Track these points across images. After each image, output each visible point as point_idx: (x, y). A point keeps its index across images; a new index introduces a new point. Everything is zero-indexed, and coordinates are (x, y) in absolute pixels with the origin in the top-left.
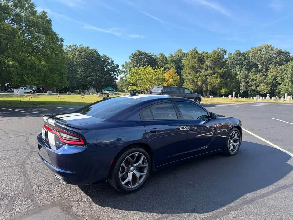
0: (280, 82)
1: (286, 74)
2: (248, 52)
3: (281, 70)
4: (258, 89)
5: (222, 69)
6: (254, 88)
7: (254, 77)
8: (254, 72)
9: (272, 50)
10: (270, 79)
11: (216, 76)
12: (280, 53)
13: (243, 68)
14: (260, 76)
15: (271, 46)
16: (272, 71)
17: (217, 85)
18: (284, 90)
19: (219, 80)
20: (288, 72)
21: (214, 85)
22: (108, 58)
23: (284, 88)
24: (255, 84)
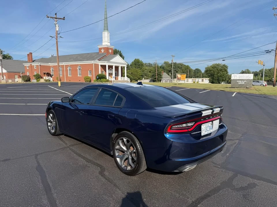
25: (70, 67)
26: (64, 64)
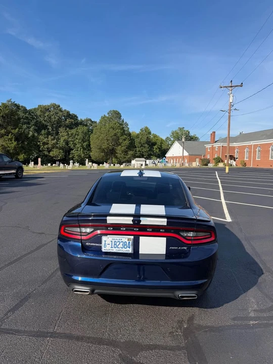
0: (72, 147)
1: (77, 139)
2: (35, 109)
3: (72, 134)
4: (51, 154)
5: (17, 129)
6: (46, 153)
7: (45, 140)
8: (44, 134)
9: (61, 110)
10: (62, 143)
11: (9, 137)
12: (69, 115)
13: (31, 129)
14: (52, 140)
15: (59, 106)
16: (63, 134)
17: (13, 150)
18: (77, 156)
19: (15, 143)
20: (79, 137)
21: (8, 149)
23: (77, 154)
24: (47, 148)
25: (260, 147)
26: (252, 143)
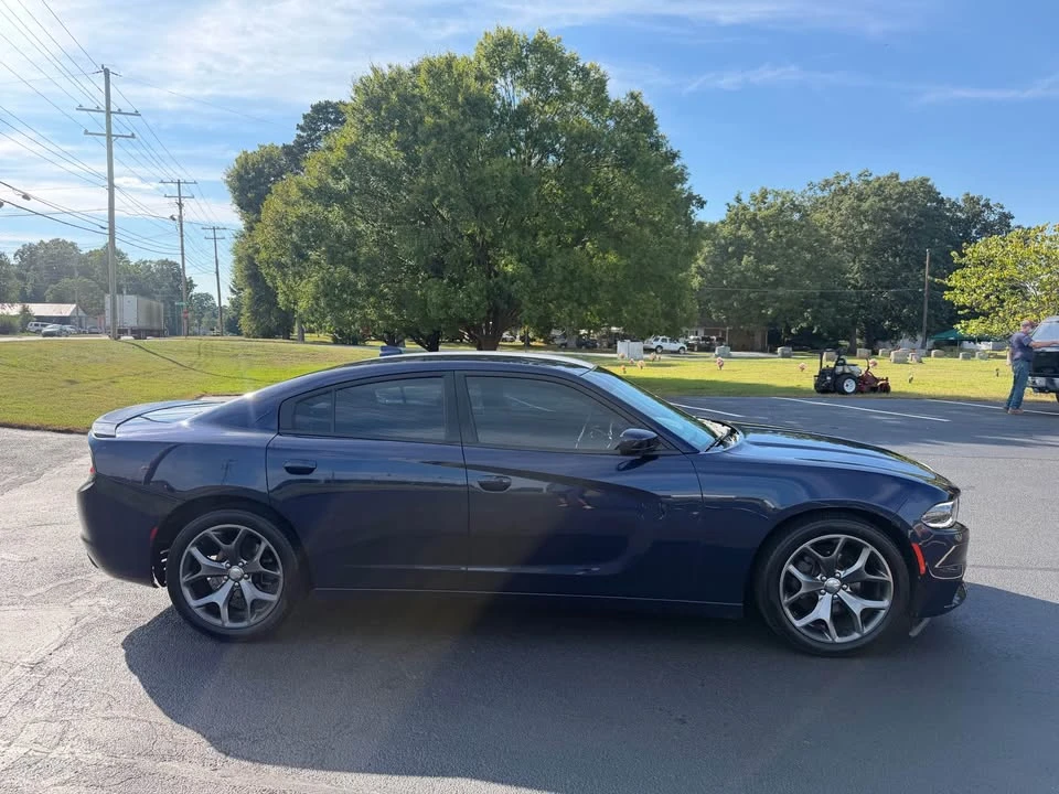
22: (987, 206)
